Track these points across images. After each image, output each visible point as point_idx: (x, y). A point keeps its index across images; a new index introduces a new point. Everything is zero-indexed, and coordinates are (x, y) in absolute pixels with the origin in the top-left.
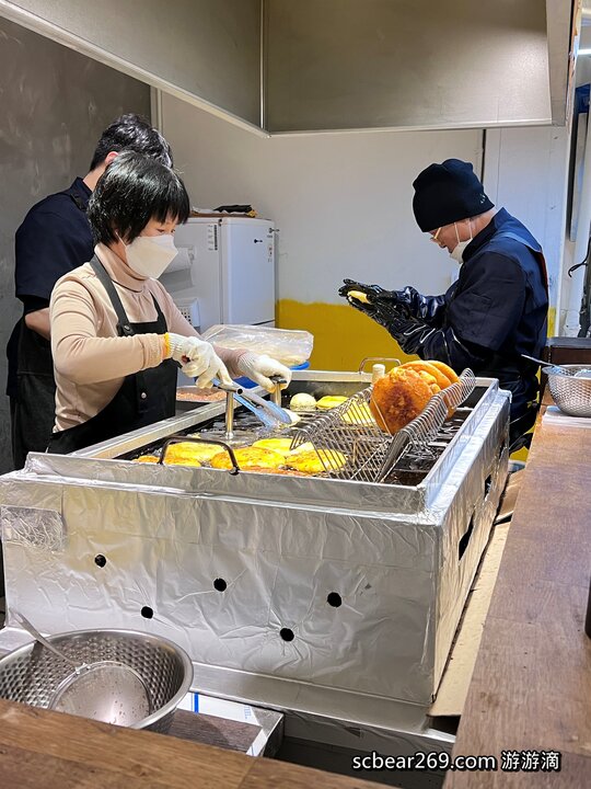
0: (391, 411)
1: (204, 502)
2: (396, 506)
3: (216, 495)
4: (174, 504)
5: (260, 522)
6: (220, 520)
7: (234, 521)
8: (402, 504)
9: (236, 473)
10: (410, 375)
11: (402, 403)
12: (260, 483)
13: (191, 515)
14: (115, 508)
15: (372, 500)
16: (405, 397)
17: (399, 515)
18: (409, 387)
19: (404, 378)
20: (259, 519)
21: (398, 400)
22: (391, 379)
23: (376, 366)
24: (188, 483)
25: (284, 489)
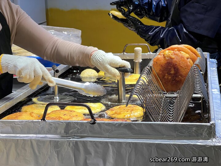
0: (166, 77)
1: (76, 142)
2: (198, 136)
3: (82, 137)
4: (56, 145)
5: (113, 151)
6: (87, 152)
7: (96, 152)
8: (202, 134)
9: (94, 123)
10: (176, 55)
11: (172, 72)
12: (110, 128)
13: (68, 151)
14: (16, 150)
15: (183, 133)
16: (175, 68)
17: (201, 141)
18: (176, 62)
19: (173, 57)
20: (113, 150)
21: (170, 70)
22: (164, 57)
23: (136, 48)
24: (63, 131)
25: (126, 131)
